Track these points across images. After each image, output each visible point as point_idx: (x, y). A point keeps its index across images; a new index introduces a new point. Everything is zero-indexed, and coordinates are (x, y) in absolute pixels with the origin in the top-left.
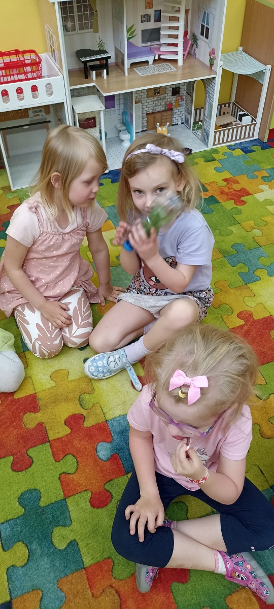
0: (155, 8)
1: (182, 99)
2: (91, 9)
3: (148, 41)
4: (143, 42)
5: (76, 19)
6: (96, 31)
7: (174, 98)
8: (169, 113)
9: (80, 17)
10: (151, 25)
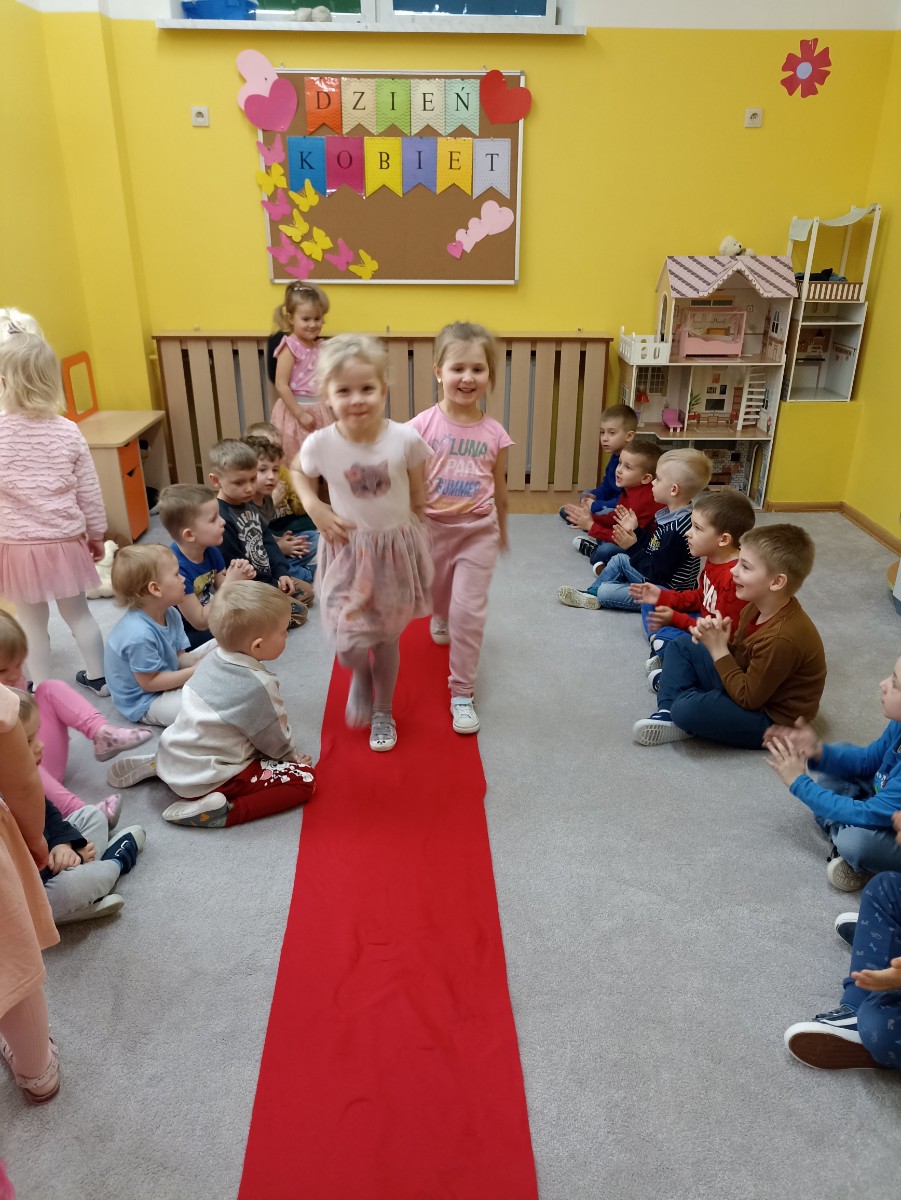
0: (722, 383)
1: (742, 466)
2: (663, 377)
3: (712, 408)
4: (706, 409)
5: (649, 384)
6: (664, 395)
7: (733, 464)
8: (726, 477)
9: (652, 383)
10: (717, 396)
